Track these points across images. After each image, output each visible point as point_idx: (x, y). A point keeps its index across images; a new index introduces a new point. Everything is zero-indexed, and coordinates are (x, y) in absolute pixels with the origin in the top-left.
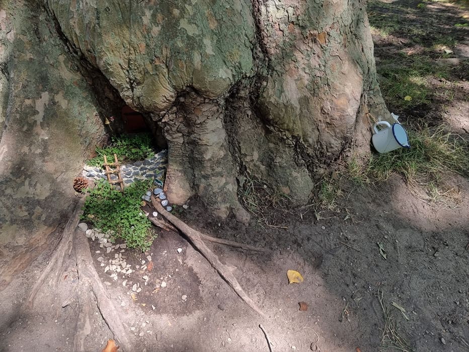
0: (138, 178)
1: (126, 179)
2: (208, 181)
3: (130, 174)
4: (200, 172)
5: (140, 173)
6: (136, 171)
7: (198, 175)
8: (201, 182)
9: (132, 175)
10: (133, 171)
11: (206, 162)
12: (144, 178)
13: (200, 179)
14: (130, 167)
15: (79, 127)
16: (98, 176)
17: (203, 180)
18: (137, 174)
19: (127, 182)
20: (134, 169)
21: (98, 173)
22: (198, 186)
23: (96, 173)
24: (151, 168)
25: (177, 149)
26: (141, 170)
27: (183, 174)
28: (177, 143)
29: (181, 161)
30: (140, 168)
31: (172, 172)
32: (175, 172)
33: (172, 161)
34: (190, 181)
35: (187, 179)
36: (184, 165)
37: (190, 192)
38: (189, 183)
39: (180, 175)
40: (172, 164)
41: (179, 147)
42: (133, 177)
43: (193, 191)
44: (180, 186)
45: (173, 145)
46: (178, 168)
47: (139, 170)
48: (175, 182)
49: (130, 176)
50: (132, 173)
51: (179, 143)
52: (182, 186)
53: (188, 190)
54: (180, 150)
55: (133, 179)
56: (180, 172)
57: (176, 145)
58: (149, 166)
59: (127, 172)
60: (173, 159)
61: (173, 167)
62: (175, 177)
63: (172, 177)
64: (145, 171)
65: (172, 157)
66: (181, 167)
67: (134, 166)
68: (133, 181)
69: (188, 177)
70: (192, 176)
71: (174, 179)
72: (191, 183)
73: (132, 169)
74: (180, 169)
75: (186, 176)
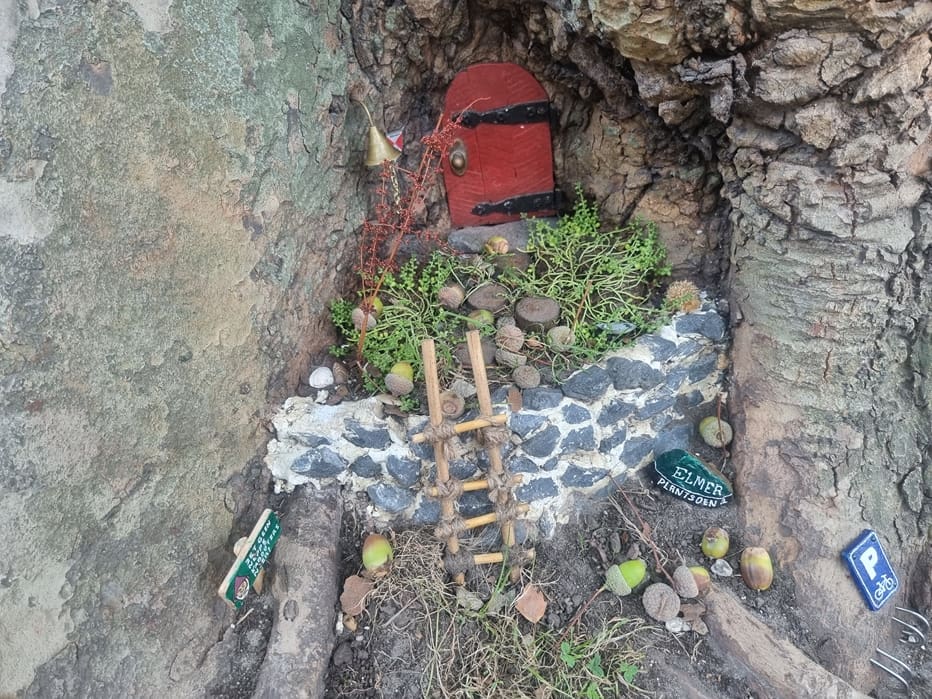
0: (587, 462)
1: (527, 478)
3: (551, 446)
5: (602, 433)
6: (577, 427)
9: (557, 450)
10: (565, 429)
12: (614, 463)
14: (554, 405)
15: (244, 167)
16: (362, 466)
18: (581, 442)
19: (530, 493)
20: (573, 416)
21: (360, 452)
23: (352, 452)
24: (649, 407)
25: (865, 289)
26: (603, 421)
27: (872, 441)
28: (879, 252)
29: (866, 361)
30: (596, 409)
31: (808, 431)
32: (835, 430)
33: (808, 365)
34: (905, 476)
35: (888, 468)
36: (880, 383)
37: (904, 537)
38: (900, 485)
39: (858, 443)
40: (809, 383)
41: (882, 276)
42: (564, 465)
43: (920, 533)
44: (860, 509)
45: (844, 262)
46: (848, 405)
47: (592, 422)
48: (835, 485)
49: (547, 458)
50: (559, 441)
51: (887, 250)
52: (870, 509)
53: (893, 530)
54: (880, 292)
55: (562, 473)
56: (857, 425)
57: (871, 263)
58: (642, 393)
59: (529, 436)
60: (817, 350)
61: (815, 397)
62: (830, 459)
63: (813, 459)
64: (621, 423)
65: (808, 339)
66: (867, 397)
67: (567, 401)
68: (558, 483)
69: (895, 455)
70: (918, 443)
71: (824, 470)
72: (913, 489)
73: (561, 417)
74: (862, 407)
75: (884, 449)
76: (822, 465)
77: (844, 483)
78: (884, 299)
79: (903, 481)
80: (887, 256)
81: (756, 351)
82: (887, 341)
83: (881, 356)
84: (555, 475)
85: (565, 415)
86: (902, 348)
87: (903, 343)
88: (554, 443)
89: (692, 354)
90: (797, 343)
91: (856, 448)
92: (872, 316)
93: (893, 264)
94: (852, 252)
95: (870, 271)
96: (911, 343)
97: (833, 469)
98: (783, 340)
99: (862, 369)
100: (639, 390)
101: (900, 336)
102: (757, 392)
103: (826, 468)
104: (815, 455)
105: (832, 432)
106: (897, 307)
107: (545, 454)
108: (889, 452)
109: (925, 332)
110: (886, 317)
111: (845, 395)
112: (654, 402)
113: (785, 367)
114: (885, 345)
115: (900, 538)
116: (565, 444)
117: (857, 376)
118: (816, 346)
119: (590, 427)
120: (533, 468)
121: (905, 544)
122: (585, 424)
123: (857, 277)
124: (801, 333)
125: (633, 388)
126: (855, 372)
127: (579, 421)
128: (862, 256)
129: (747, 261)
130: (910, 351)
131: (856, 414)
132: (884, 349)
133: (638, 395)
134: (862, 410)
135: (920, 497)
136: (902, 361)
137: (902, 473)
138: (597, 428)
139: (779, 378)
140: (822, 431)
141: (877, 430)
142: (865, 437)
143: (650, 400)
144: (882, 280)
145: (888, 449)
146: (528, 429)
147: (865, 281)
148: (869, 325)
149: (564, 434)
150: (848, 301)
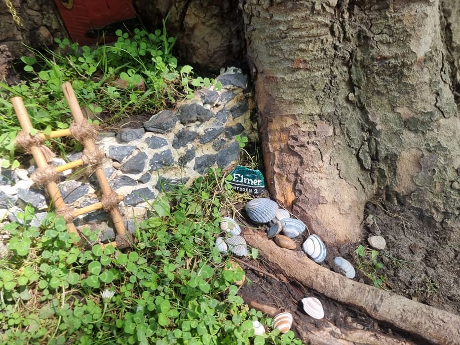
0: (171, 175)
2: (429, 135)
3: (142, 165)
4: (393, 109)
5: (177, 154)
6: (158, 151)
7: (385, 121)
8: (401, 144)
9: (147, 168)
10: (150, 153)
11: (415, 68)
12: (190, 173)
13: (397, 134)
14: (138, 137)
17: (408, 136)
18: (163, 162)
19: (133, 200)
20: (154, 144)
22: (392, 160)
24: (208, 133)
25: (319, 32)
26: (176, 145)
27: (338, 131)
28: (322, 5)
29: (327, 81)
30: (171, 137)
31: (302, 129)
32: (316, 126)
33: (295, 88)
34: (359, 150)
35: (349, 146)
36: (337, 95)
37: (365, 186)
38: (357, 156)
39: (331, 133)
40: (298, 99)
41: (327, 22)
42: (155, 178)
43: (373, 182)
44: (338, 172)
45: (303, 14)
46: (321, 109)
47: (169, 146)
48: (322, 160)
49: (141, 174)
50: (147, 162)
51: (327, 4)
52: (343, 171)
53: (359, 183)
54: (327, 34)
55: (155, 183)
56: (328, 121)
57: (319, 14)
58: (200, 125)
59: (125, 160)
60: (299, 77)
61: (303, 107)
62: (316, 144)
63: (307, 145)
64: (190, 146)
65: (294, 70)
66: (331, 103)
67: (149, 135)
68: (153, 190)
69: (352, 137)
70: (363, 130)
71: (314, 151)
72: (365, 156)
73: (146, 145)
74: (329, 109)
75: (346, 135)
76: (312, 148)
77: (326, 157)
78: (330, 39)
79: (359, 153)
80: (327, 8)
81: (266, 87)
82: (337, 68)
83: (335, 77)
84: (150, 185)
85: (148, 143)
86: (345, 72)
87: (345, 69)
88: (144, 163)
89: (230, 100)
90: (288, 76)
91: (330, 135)
92: (326, 51)
93: (331, 14)
94: (307, 7)
95: (320, 19)
96: (350, 68)
97: (319, 150)
98: (280, 76)
99: (326, 86)
100: (198, 123)
101: (343, 64)
102: (271, 113)
103: (315, 149)
104: (308, 143)
105: (315, 127)
106: (338, 44)
107: (138, 171)
108: (349, 137)
109: (356, 60)
110: (333, 51)
111: (319, 103)
112: (210, 130)
113: (284, 93)
114: (335, 69)
115: (363, 187)
116: (152, 163)
117: (323, 91)
118: (298, 74)
119: (169, 151)
120: (132, 182)
121: (366, 190)
122: (165, 148)
123: (313, 24)
124: (288, 68)
125: (193, 122)
126: (323, 88)
127: (160, 146)
128: (313, 8)
129: (253, 33)
130: (350, 73)
131: (327, 114)
132: (336, 73)
133: (198, 126)
134: (329, 111)
135: (369, 160)
136: (346, 80)
137: (358, 148)
138: (173, 150)
139: (282, 100)
140: (309, 128)
141: (340, 124)
142: (334, 128)
143: (207, 130)
144: (327, 25)
145: (348, 135)
146: (123, 156)
147: (318, 26)
148: (325, 57)
149: (150, 157)
150: (310, 41)
